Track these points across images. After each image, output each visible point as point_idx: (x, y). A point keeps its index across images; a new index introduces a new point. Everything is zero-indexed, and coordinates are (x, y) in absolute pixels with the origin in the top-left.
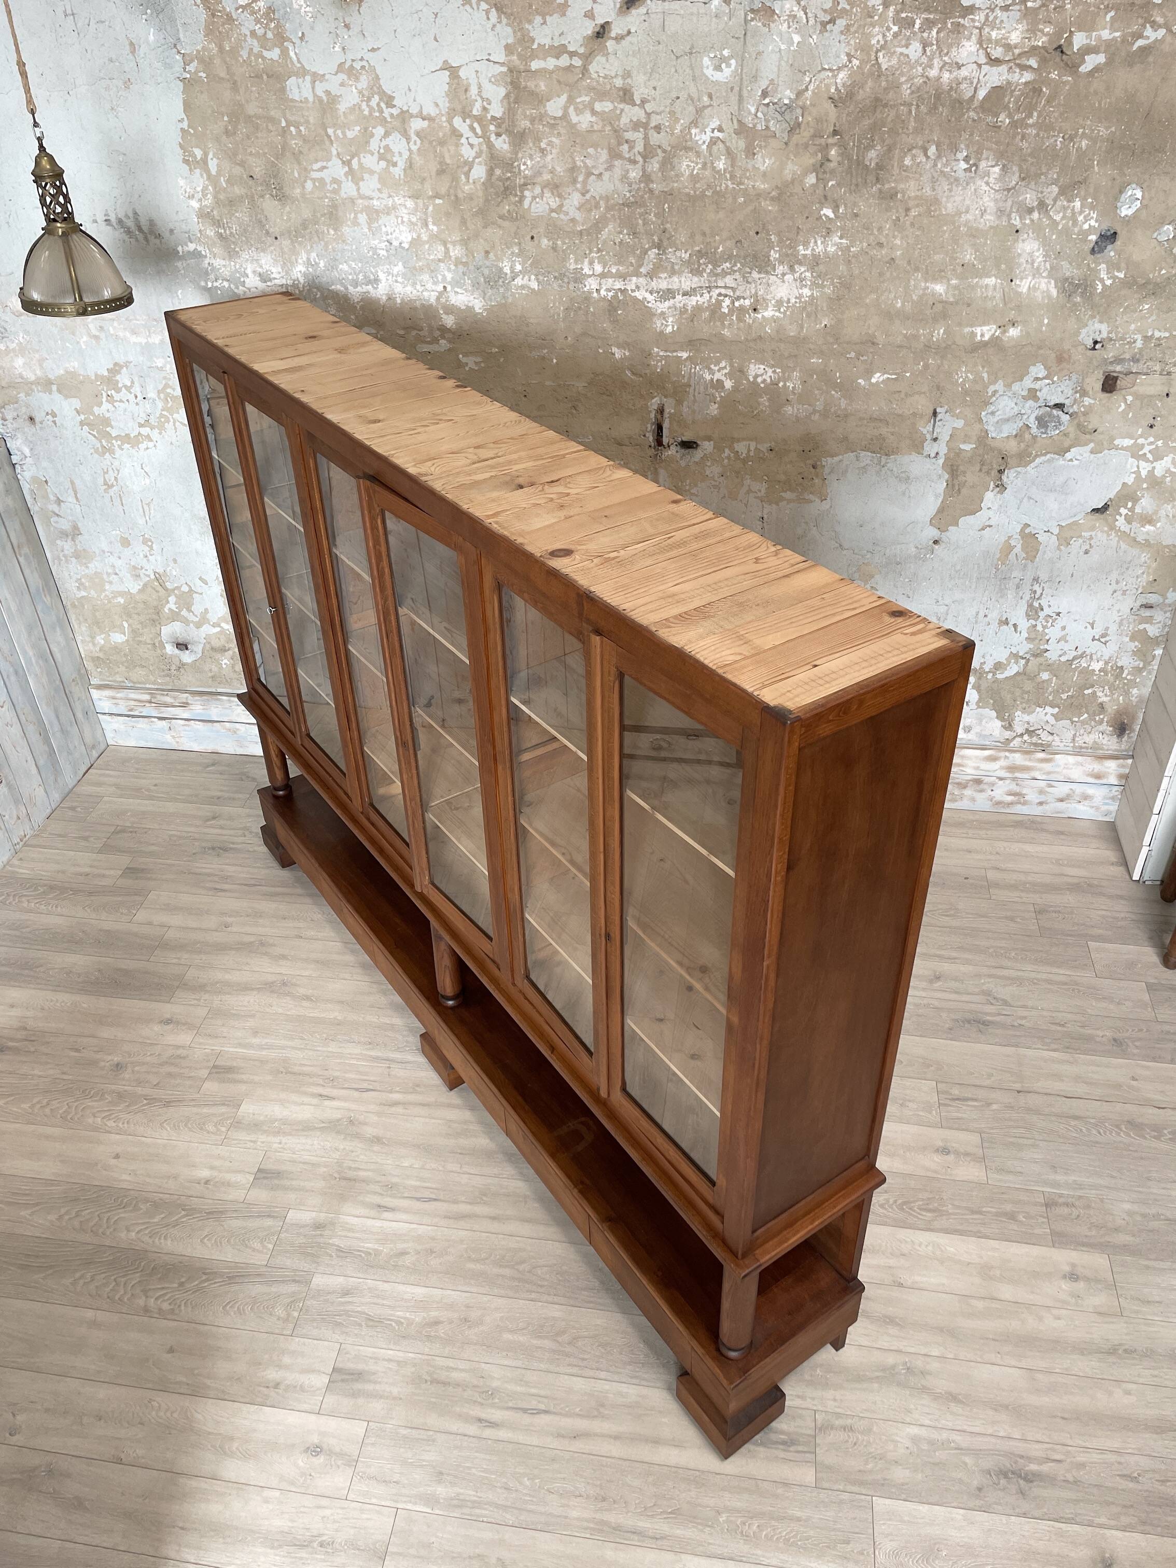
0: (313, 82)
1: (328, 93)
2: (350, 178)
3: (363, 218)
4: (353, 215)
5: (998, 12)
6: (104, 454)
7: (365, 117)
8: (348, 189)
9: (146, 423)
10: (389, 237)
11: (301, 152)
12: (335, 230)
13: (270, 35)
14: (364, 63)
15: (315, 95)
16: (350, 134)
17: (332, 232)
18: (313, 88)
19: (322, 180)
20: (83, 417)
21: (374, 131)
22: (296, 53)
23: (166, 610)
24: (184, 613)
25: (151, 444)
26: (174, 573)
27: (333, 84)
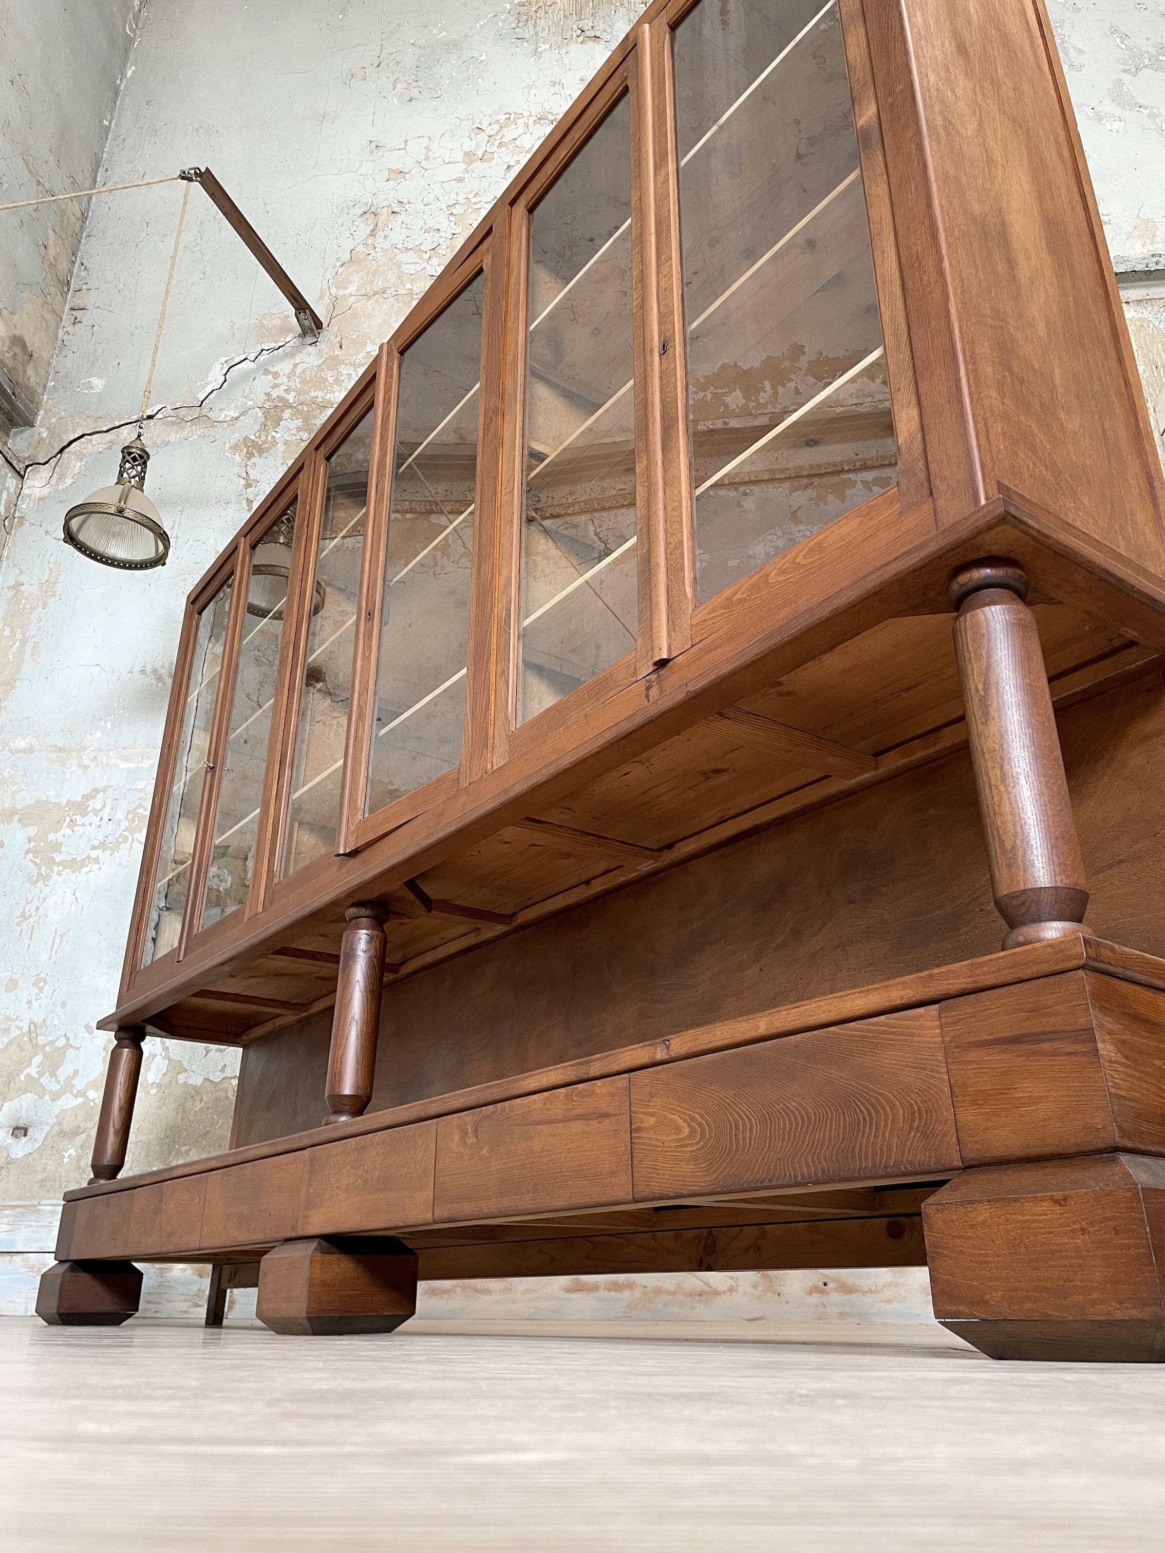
6: (37, 881)
9: (103, 846)
20: (33, 844)
23: (22, 1077)
24: (43, 1080)
25: (96, 867)
26: (56, 1022)
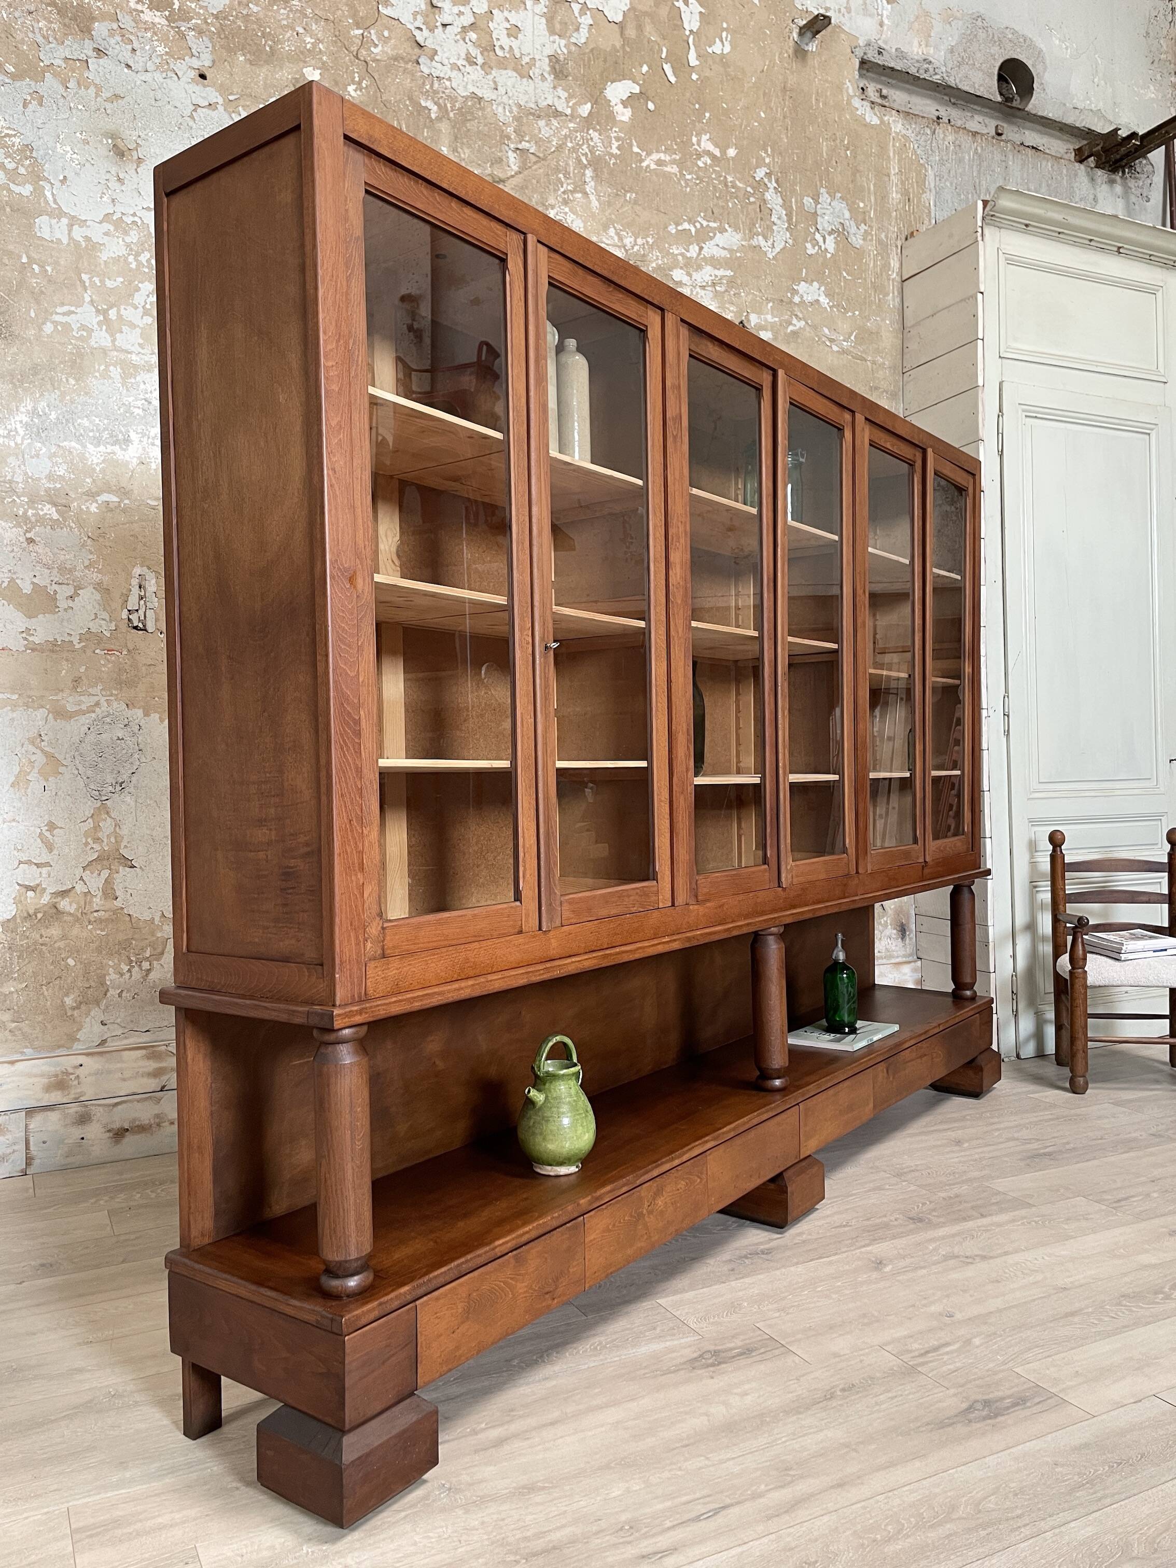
0: (70, 226)
1: (87, 239)
2: (104, 327)
3: (115, 372)
4: (102, 367)
5: (698, 289)
7: (131, 270)
8: (101, 338)
10: (147, 396)
11: (42, 292)
12: (77, 380)
13: (22, 170)
14: (136, 219)
15: (70, 238)
16: (109, 284)
17: (72, 381)
18: (70, 231)
19: (67, 326)
21: (140, 285)
22: (53, 194)
27: (97, 233)
